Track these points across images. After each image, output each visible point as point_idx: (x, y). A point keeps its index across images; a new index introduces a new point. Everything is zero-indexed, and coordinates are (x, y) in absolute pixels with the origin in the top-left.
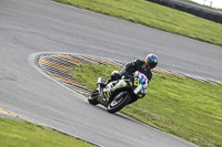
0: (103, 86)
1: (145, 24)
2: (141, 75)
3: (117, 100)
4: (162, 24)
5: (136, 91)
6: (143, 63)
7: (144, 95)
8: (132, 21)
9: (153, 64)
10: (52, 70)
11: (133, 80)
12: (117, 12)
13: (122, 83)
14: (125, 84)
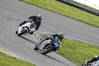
1: (84, 22)
4: (91, 22)
8: (79, 21)
12: (72, 16)
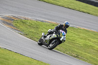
0: (45, 37)
2: (63, 32)
3: (53, 44)
5: (61, 39)
6: (62, 26)
7: (64, 41)
9: (67, 26)
10: (4, 22)
11: (59, 34)
13: (54, 35)
14: (56, 36)
